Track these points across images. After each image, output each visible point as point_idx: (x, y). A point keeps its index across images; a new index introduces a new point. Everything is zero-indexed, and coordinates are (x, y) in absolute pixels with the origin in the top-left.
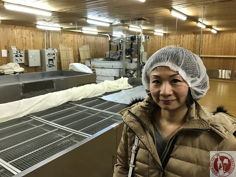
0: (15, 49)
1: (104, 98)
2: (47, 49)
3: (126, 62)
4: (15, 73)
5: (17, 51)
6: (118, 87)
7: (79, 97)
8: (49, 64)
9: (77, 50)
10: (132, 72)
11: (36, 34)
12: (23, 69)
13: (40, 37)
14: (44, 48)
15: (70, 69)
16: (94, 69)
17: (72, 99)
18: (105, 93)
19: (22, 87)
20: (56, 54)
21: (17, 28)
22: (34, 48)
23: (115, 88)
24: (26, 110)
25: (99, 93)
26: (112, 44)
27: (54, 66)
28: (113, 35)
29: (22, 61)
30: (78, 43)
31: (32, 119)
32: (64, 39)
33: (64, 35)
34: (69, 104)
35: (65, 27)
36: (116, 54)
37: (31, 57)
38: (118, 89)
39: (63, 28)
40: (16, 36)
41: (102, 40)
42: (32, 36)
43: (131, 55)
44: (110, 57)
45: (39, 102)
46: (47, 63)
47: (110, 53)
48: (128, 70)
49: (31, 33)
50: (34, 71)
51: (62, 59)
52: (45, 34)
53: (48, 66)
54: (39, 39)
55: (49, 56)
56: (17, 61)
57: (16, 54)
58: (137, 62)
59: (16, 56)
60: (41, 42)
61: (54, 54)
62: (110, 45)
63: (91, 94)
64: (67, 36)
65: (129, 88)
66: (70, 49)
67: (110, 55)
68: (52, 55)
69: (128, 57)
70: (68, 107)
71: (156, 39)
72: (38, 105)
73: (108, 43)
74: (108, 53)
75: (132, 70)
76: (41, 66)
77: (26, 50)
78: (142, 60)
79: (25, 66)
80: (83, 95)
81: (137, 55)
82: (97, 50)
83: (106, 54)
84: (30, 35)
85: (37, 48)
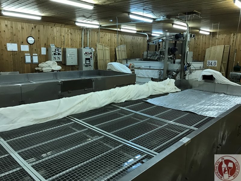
0: (54, 47)
1: (149, 101)
2: (84, 47)
3: (168, 63)
4: (53, 71)
5: (56, 49)
6: (164, 89)
7: (123, 99)
8: (86, 64)
9: (114, 50)
10: (175, 73)
11: (74, 32)
12: (60, 67)
13: (78, 36)
14: (82, 47)
15: (108, 68)
16: (133, 69)
17: (115, 101)
18: (151, 95)
19: (61, 85)
20: (93, 53)
21: (57, 25)
22: (72, 47)
23: (161, 90)
24: (66, 111)
25: (143, 95)
26: (151, 43)
27: (90, 65)
28: (152, 34)
29: (59, 59)
30: (115, 43)
31: (73, 121)
32: (102, 38)
33: (101, 34)
34: (111, 106)
35: (104, 25)
36: (155, 55)
37: (69, 55)
38: (164, 91)
39: (102, 26)
40: (55, 34)
41: (140, 39)
42: (70, 34)
43: (175, 55)
44: (148, 58)
45: (80, 102)
46: (84, 63)
47: (147, 54)
48: (170, 71)
49: (70, 31)
50: (71, 69)
51: (98, 58)
52: (83, 32)
53: (85, 66)
54: (77, 36)
55: (86, 55)
56: (55, 59)
57: (55, 52)
58: (180, 63)
59: (55, 54)
60: (78, 40)
61: (91, 53)
62: (148, 45)
63: (135, 96)
64: (104, 35)
65: (177, 92)
66: (107, 48)
67: (147, 55)
68: (89, 54)
69: (170, 57)
70: (112, 109)
71: (200, 38)
72: (79, 105)
73: (147, 43)
74: (145, 53)
75: (174, 71)
76: (78, 65)
77: (64, 49)
78: (186, 61)
79: (62, 64)
80: (126, 96)
81: (181, 55)
82: (134, 50)
83: (143, 55)
84: (69, 33)
85: (74, 46)
